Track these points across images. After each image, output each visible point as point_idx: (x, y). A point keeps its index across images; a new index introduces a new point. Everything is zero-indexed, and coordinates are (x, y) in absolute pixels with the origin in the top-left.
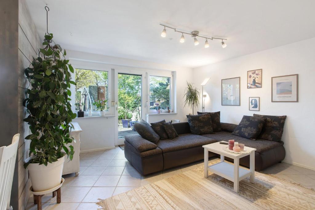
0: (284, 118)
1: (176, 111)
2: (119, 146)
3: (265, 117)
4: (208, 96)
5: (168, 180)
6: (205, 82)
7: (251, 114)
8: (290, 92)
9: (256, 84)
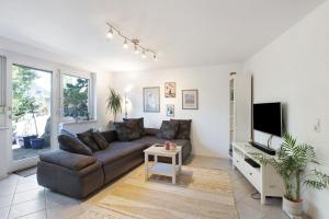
0: (190, 121)
1: (96, 119)
2: (14, 173)
3: (179, 121)
4: (130, 103)
5: (113, 194)
6: (128, 89)
7: (168, 119)
8: (193, 102)
9: (171, 94)
